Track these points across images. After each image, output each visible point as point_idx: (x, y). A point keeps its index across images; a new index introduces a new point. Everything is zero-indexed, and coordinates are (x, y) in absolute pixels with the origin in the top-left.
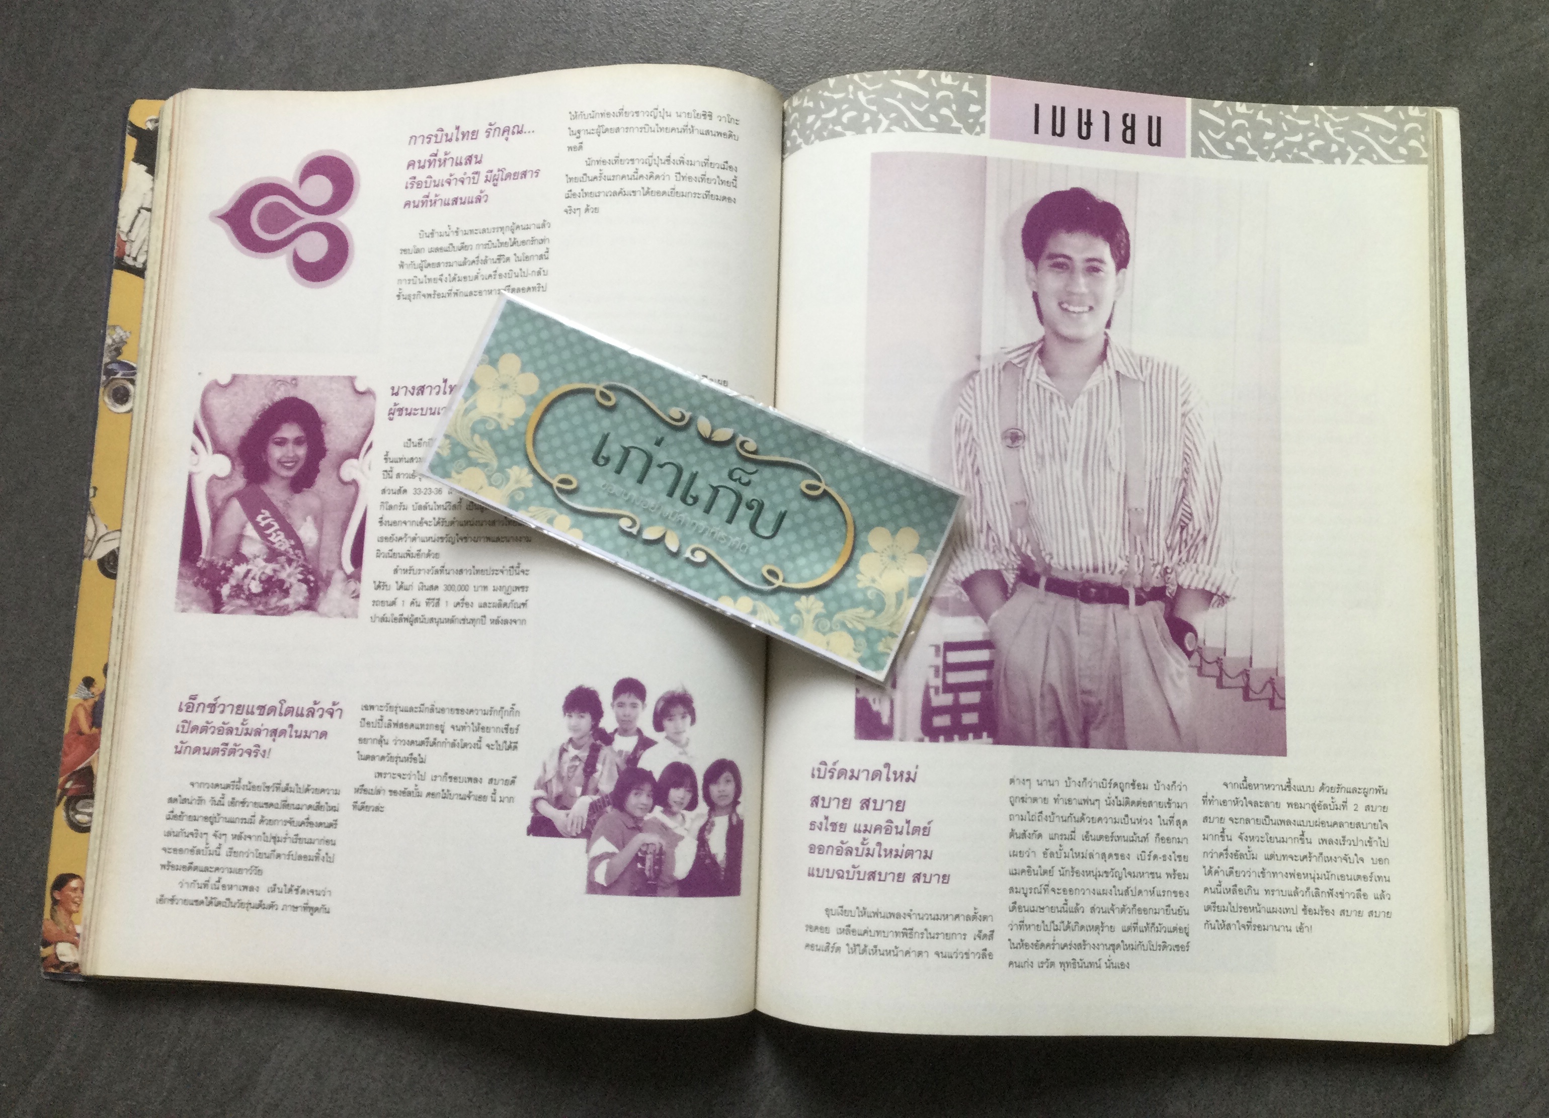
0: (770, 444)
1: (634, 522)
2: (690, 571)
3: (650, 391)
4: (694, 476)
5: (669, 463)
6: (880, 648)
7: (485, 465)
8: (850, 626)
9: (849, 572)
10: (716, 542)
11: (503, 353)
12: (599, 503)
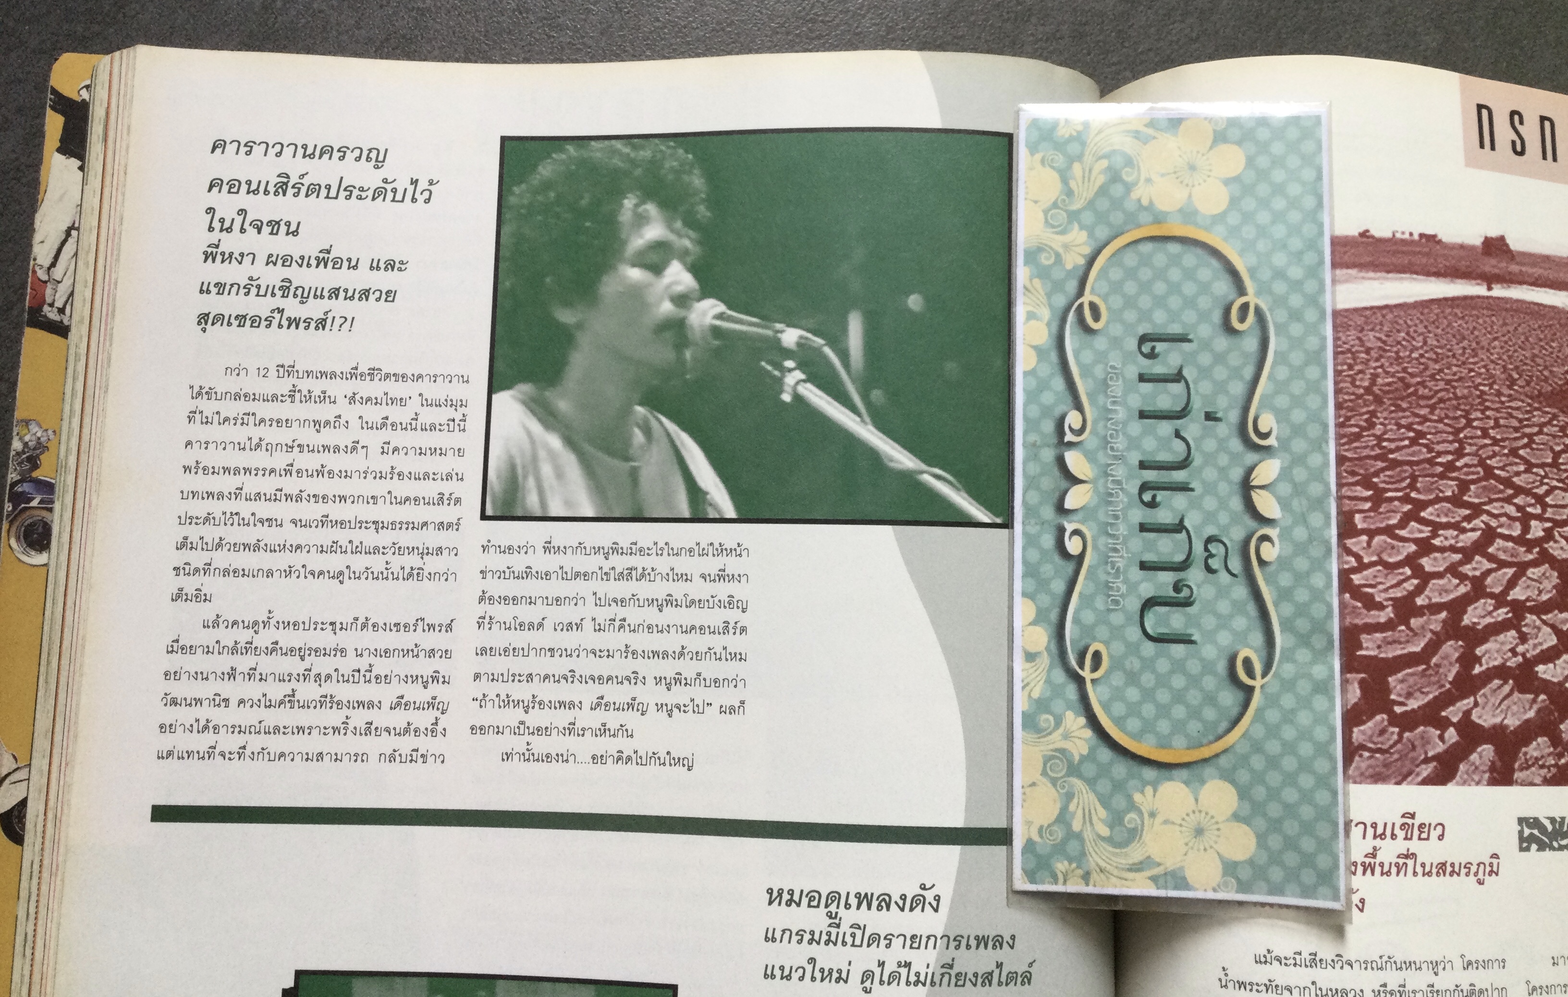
0: (1285, 579)
1: (1080, 432)
2: (1048, 541)
3: (1283, 373)
4: (1184, 488)
5: (1187, 445)
6: (1061, 865)
7: (1070, 193)
8: (1072, 807)
9: (1149, 773)
10: (1105, 560)
11: (1239, 143)
12: (1086, 372)
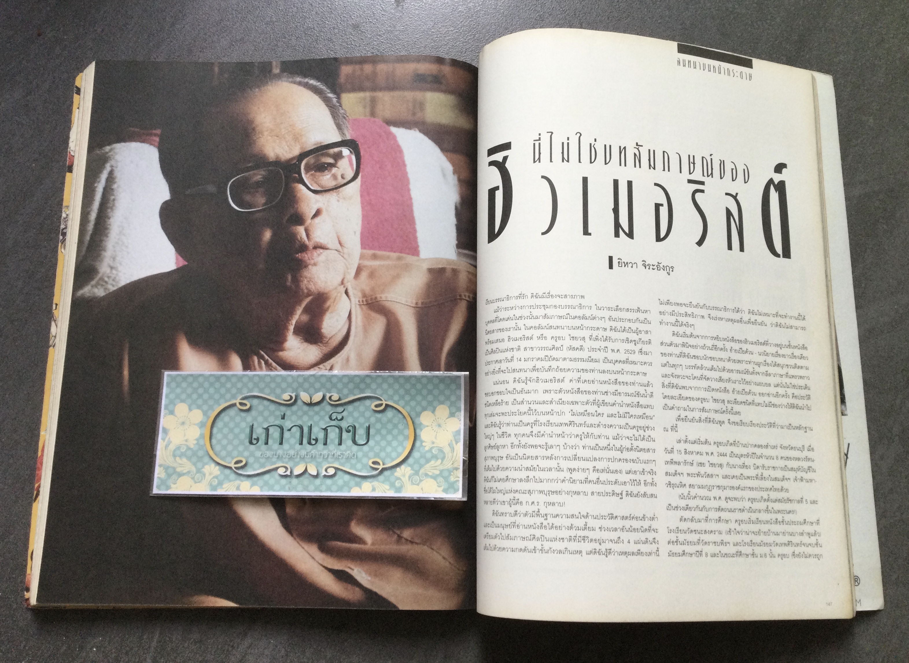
0: (346, 391)
1: (286, 468)
2: (329, 481)
4: (310, 428)
5: (293, 426)
6: (452, 479)
7: (189, 472)
8: (430, 474)
9: (418, 444)
10: (337, 459)
11: (175, 405)
12: (262, 466)
